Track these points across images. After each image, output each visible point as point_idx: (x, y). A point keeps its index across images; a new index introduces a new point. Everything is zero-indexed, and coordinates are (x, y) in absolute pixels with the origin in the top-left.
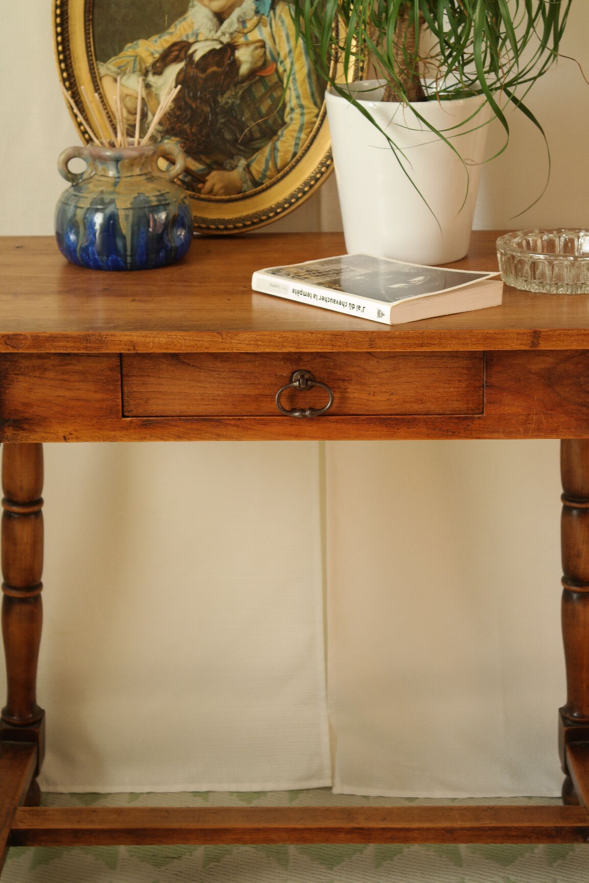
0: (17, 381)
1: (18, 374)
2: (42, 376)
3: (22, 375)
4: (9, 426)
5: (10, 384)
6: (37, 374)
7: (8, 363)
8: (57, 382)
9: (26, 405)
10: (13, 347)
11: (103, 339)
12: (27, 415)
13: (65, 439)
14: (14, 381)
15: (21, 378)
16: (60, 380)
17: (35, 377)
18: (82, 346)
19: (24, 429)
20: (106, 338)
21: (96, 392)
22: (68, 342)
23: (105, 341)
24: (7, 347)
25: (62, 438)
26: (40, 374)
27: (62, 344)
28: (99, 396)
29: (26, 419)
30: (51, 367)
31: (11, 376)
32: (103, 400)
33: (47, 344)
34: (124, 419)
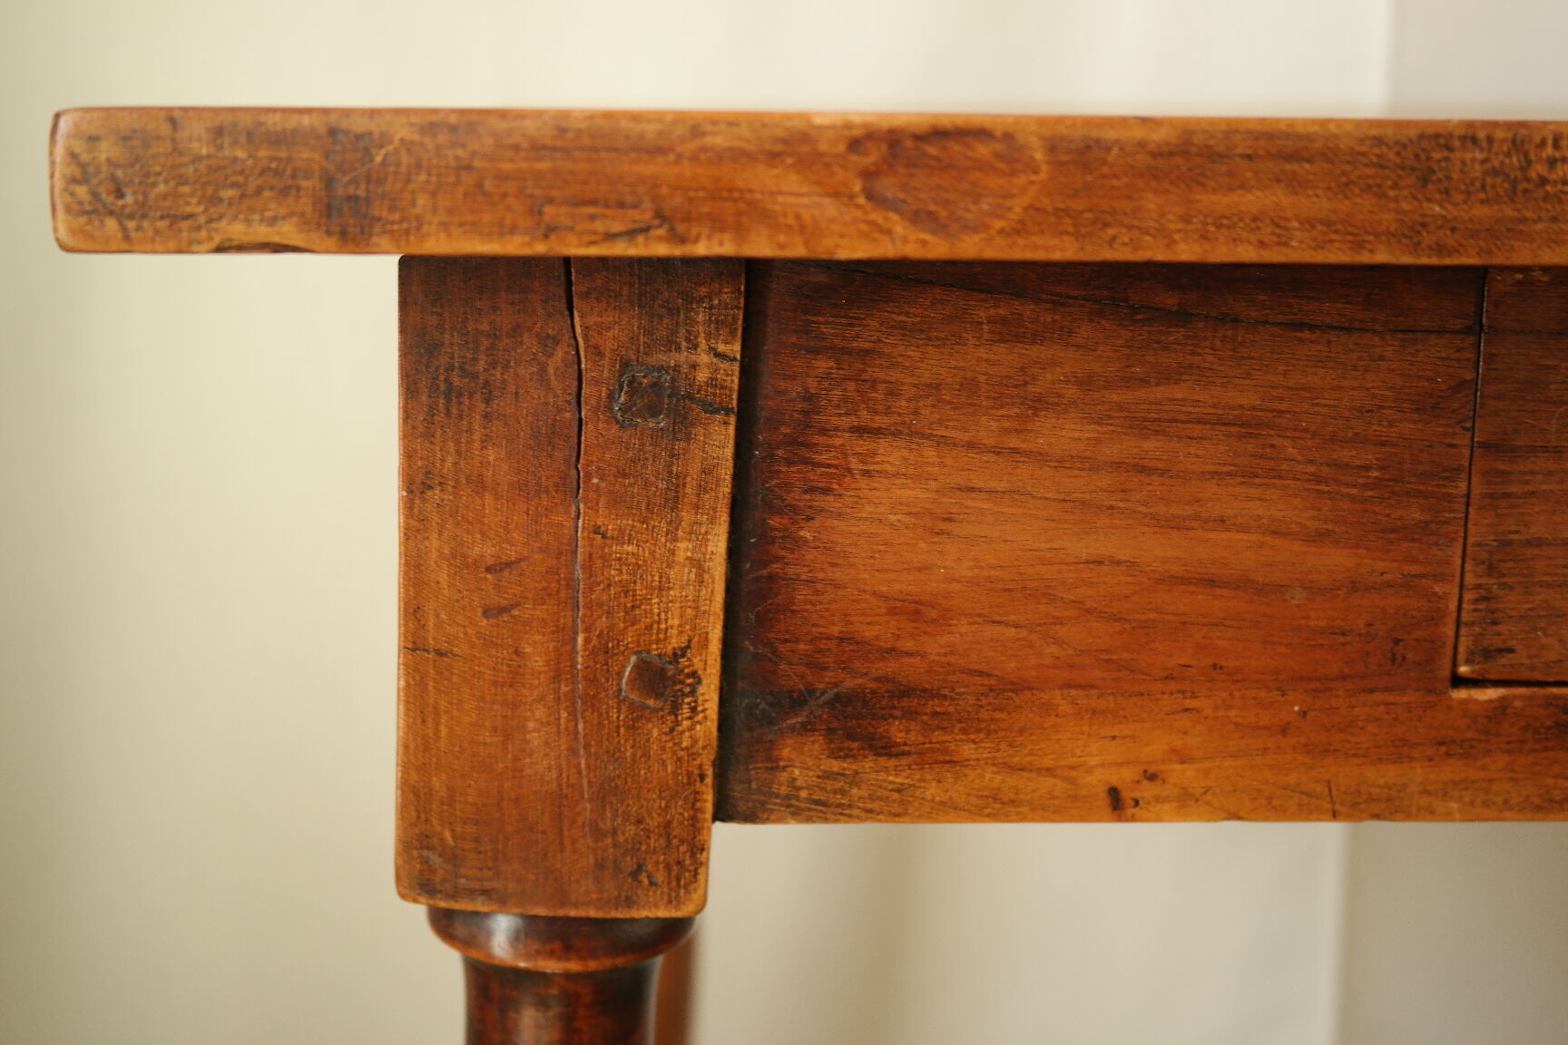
0: (866, 473)
1: (877, 432)
2: (1014, 442)
3: (895, 434)
4: (807, 728)
5: (826, 491)
6: (987, 428)
7: (823, 364)
8: (1103, 480)
9: (913, 611)
10: (918, 217)
11: (1539, 169)
12: (910, 670)
13: (1118, 805)
14: (850, 471)
15: (891, 455)
16: (1117, 466)
17: (971, 445)
18: (1387, 218)
19: (886, 749)
20: (1552, 162)
21: (1319, 538)
22: (1295, 184)
23: (1543, 181)
24: (876, 216)
25: (1103, 801)
26: (1007, 431)
27: (1251, 201)
28: (1337, 561)
29: (907, 692)
30: (1070, 391)
31: (838, 442)
32: (1354, 587)
33: (1151, 203)
34: (1461, 694)
